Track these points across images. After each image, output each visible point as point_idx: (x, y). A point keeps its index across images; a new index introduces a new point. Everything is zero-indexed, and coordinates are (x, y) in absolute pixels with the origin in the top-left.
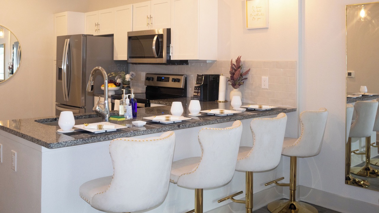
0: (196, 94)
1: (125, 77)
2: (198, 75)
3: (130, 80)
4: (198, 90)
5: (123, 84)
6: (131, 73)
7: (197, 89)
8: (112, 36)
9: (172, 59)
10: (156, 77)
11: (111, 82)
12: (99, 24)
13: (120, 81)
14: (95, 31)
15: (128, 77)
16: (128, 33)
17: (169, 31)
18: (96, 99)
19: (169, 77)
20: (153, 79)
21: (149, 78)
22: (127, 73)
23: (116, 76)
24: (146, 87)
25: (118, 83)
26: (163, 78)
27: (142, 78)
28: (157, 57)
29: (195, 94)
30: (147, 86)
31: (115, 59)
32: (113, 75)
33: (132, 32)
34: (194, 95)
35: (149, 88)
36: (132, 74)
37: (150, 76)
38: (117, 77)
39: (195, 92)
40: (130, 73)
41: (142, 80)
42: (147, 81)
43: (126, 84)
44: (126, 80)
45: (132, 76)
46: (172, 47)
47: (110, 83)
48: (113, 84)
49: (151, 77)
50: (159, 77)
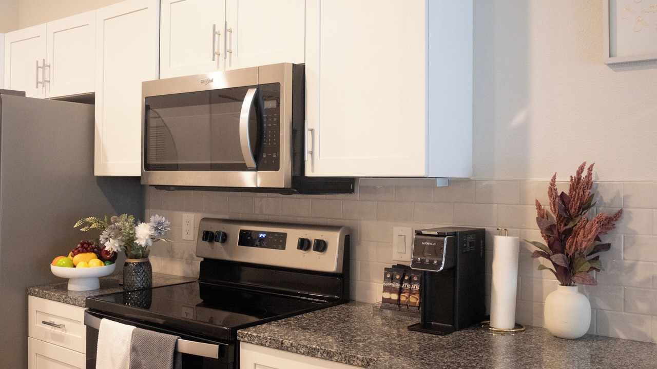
0: (394, 297)
1: (135, 233)
2: (419, 233)
3: (150, 243)
4: (401, 284)
5: (127, 255)
6: (155, 218)
7: (398, 277)
8: (89, 99)
9: (309, 173)
10: (235, 232)
11: (86, 249)
12: (47, 64)
13: (117, 245)
14: (37, 87)
15: (143, 233)
16: (145, 85)
17: (299, 72)
18: (36, 303)
19: (285, 235)
20: (225, 238)
21: (212, 233)
22: (141, 218)
23: (104, 229)
24: (202, 262)
25: (107, 252)
26: (264, 236)
27: (184, 232)
28: (254, 166)
29: (387, 295)
30: (205, 259)
31: (98, 172)
32: (93, 226)
33: (159, 82)
34: (384, 300)
35: (210, 267)
36: (160, 224)
37: (215, 228)
38: (105, 234)
39: (386, 289)
40: (152, 219)
41: (185, 237)
42: (206, 243)
43: (136, 257)
44: (136, 241)
45: (156, 229)
46: (312, 130)
47: (83, 252)
48: (93, 255)
49: (219, 232)
50: (247, 231)
